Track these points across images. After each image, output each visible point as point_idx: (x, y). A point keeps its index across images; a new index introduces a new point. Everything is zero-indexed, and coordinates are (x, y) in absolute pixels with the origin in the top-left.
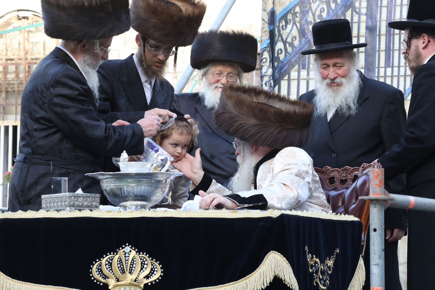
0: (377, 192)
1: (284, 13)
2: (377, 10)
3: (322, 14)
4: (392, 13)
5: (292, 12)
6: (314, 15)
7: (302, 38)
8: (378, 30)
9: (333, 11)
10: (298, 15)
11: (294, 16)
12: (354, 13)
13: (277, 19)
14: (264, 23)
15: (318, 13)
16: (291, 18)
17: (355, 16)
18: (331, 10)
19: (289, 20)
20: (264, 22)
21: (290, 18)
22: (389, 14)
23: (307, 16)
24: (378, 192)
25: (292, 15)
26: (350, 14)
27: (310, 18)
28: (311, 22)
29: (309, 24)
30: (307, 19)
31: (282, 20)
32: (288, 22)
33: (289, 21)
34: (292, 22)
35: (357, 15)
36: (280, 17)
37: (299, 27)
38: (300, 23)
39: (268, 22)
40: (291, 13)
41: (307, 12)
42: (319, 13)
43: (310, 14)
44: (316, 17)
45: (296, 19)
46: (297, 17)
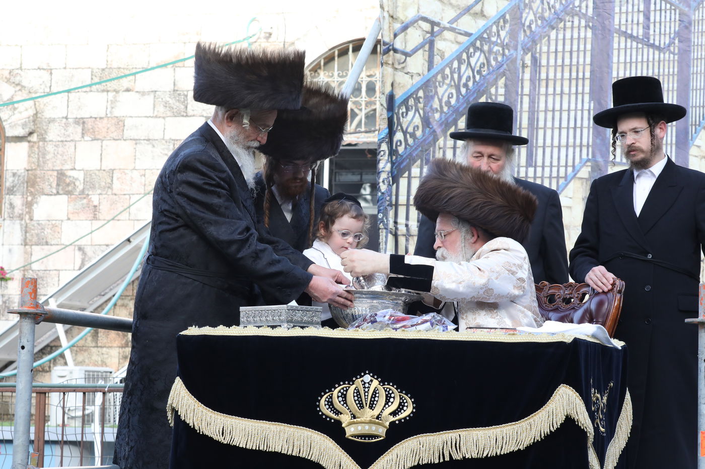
1: (405, 97)
2: (518, 99)
3: (451, 100)
5: (414, 96)
6: (440, 101)
7: (426, 128)
9: (464, 97)
10: (421, 100)
11: (417, 101)
13: (397, 104)
14: (382, 109)
15: (445, 99)
19: (410, 106)
20: (383, 107)
21: (412, 104)
22: (531, 104)
23: (432, 101)
25: (414, 100)
27: (436, 104)
28: (437, 109)
29: (435, 112)
30: (432, 106)
31: (402, 106)
32: (409, 108)
34: (414, 108)
36: (400, 102)
37: (422, 115)
38: (423, 109)
39: (386, 107)
40: (413, 98)
41: (432, 97)
42: (447, 99)
43: (436, 100)
44: (443, 104)
45: (419, 105)
46: (420, 103)
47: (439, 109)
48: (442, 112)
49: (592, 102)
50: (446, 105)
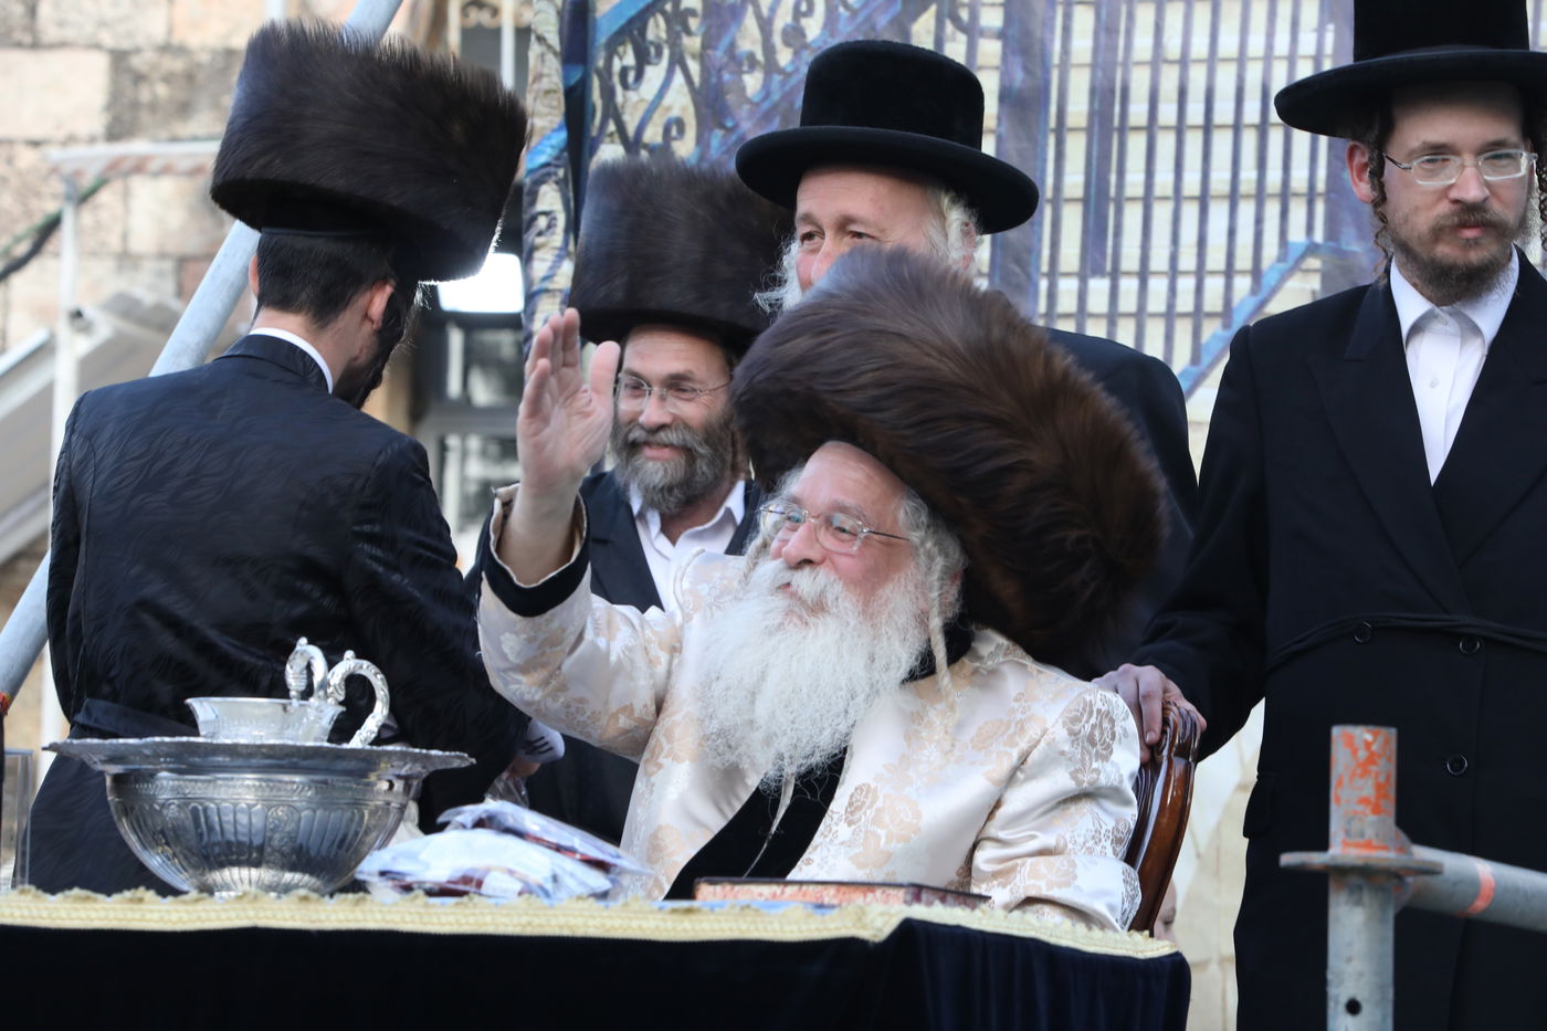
0: (1367, 837)
1: (632, 12)
3: (804, 22)
4: (1117, 31)
5: (668, 7)
6: (765, 25)
7: (711, 130)
8: (1053, 109)
9: (854, 13)
10: (693, 23)
12: (949, 27)
13: (602, 38)
15: (783, 19)
16: (664, 35)
17: (954, 39)
19: (652, 43)
20: (544, 49)
21: (658, 36)
22: (1103, 37)
23: (733, 28)
24: (1370, 833)
25: (668, 21)
26: (928, 32)
27: (748, 39)
28: (751, 57)
29: (745, 68)
30: (732, 45)
31: (623, 43)
32: (649, 54)
33: (652, 50)
34: (666, 52)
35: (962, 38)
36: (615, 27)
37: (697, 80)
38: (702, 57)
39: (558, 48)
40: (664, 13)
41: (736, 14)
42: (789, 19)
43: (750, 22)
44: (777, 39)
45: (686, 40)
46: (689, 33)
47: (760, 57)
48: (771, 66)
49: (1331, 27)
50: (787, 43)
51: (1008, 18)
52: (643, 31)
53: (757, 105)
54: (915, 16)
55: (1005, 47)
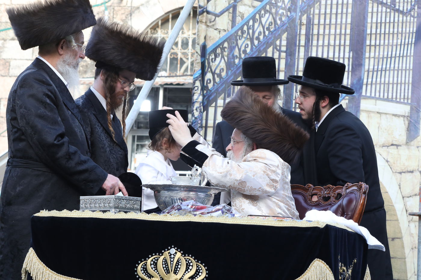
1: (214, 47)
2: (296, 49)
3: (246, 49)
4: (309, 52)
5: (221, 46)
6: (239, 50)
7: (229, 70)
8: (296, 67)
9: (256, 47)
10: (226, 50)
11: (223, 51)
12: (275, 50)
13: (208, 53)
14: (197, 56)
15: (243, 48)
16: (220, 52)
17: (276, 53)
18: (254, 46)
19: (218, 53)
20: (197, 54)
21: (219, 52)
22: (306, 52)
23: (233, 51)
25: (221, 49)
26: (271, 51)
27: (236, 53)
28: (237, 56)
29: (235, 58)
30: (233, 54)
31: (212, 53)
32: (217, 55)
33: (218, 55)
34: (220, 55)
35: (278, 52)
36: (211, 50)
37: (226, 61)
38: (228, 56)
39: (200, 54)
40: (220, 48)
41: (234, 48)
42: (244, 49)
43: (237, 49)
44: (241, 52)
45: (224, 53)
46: (225, 51)
47: (238, 56)
48: (240, 58)
49: (351, 52)
50: (243, 53)
51: (287, 49)
52: (216, 51)
53: (238, 65)
54: (268, 48)
55: (286, 54)
